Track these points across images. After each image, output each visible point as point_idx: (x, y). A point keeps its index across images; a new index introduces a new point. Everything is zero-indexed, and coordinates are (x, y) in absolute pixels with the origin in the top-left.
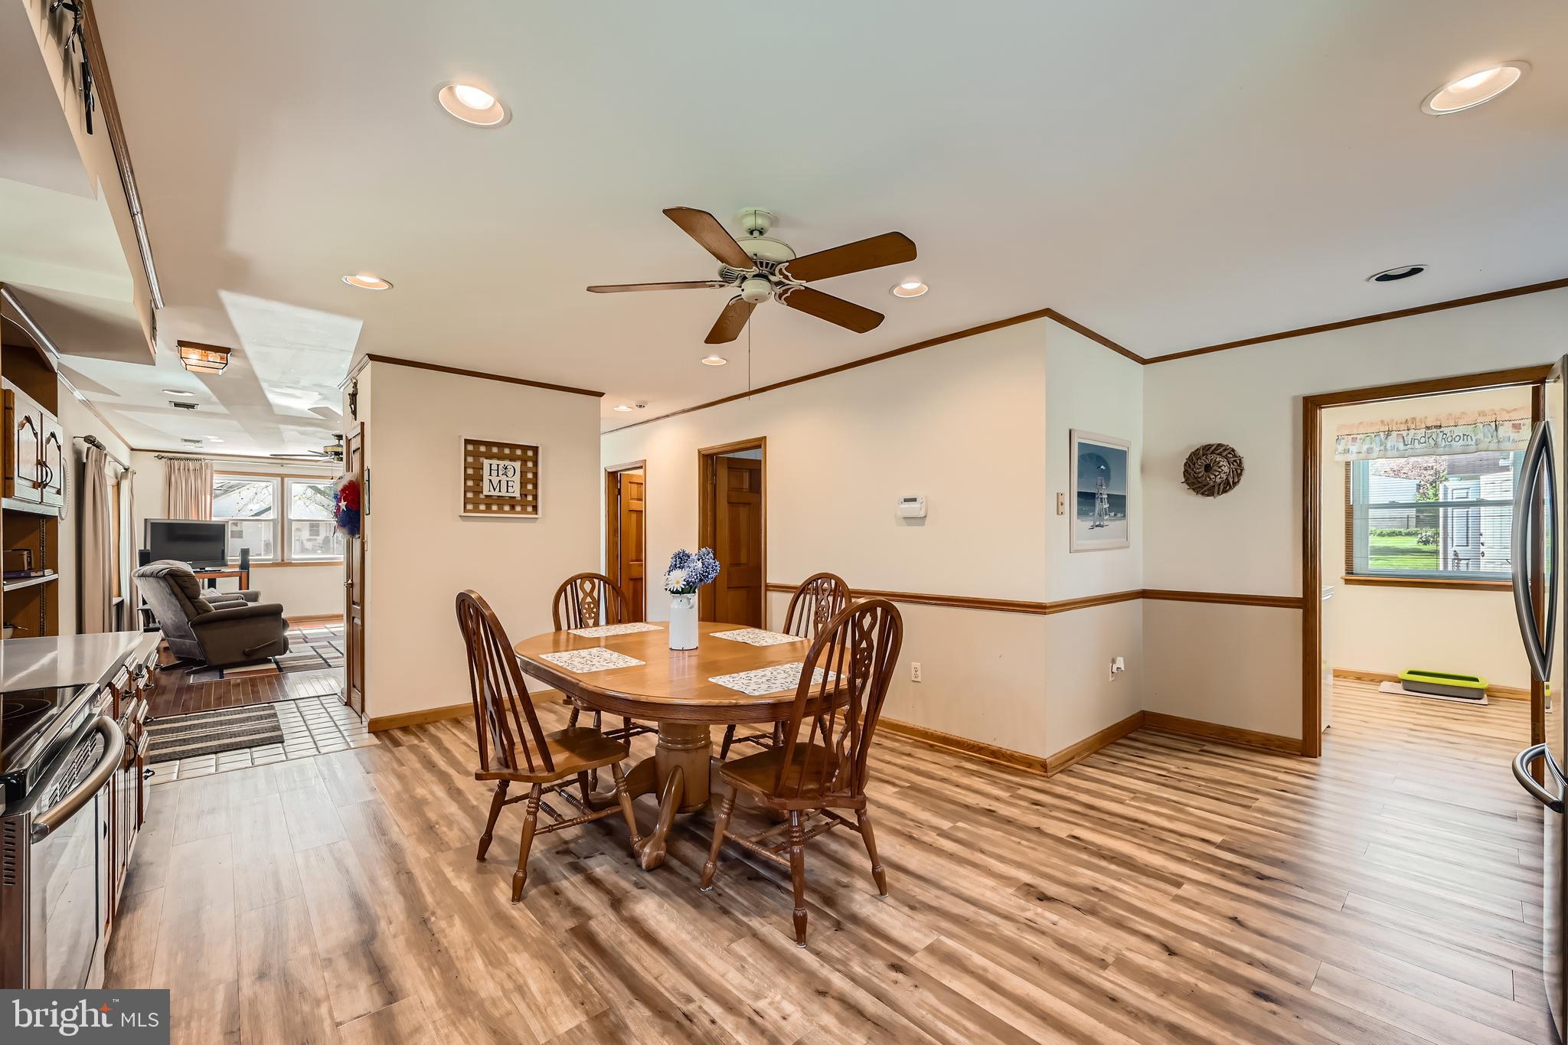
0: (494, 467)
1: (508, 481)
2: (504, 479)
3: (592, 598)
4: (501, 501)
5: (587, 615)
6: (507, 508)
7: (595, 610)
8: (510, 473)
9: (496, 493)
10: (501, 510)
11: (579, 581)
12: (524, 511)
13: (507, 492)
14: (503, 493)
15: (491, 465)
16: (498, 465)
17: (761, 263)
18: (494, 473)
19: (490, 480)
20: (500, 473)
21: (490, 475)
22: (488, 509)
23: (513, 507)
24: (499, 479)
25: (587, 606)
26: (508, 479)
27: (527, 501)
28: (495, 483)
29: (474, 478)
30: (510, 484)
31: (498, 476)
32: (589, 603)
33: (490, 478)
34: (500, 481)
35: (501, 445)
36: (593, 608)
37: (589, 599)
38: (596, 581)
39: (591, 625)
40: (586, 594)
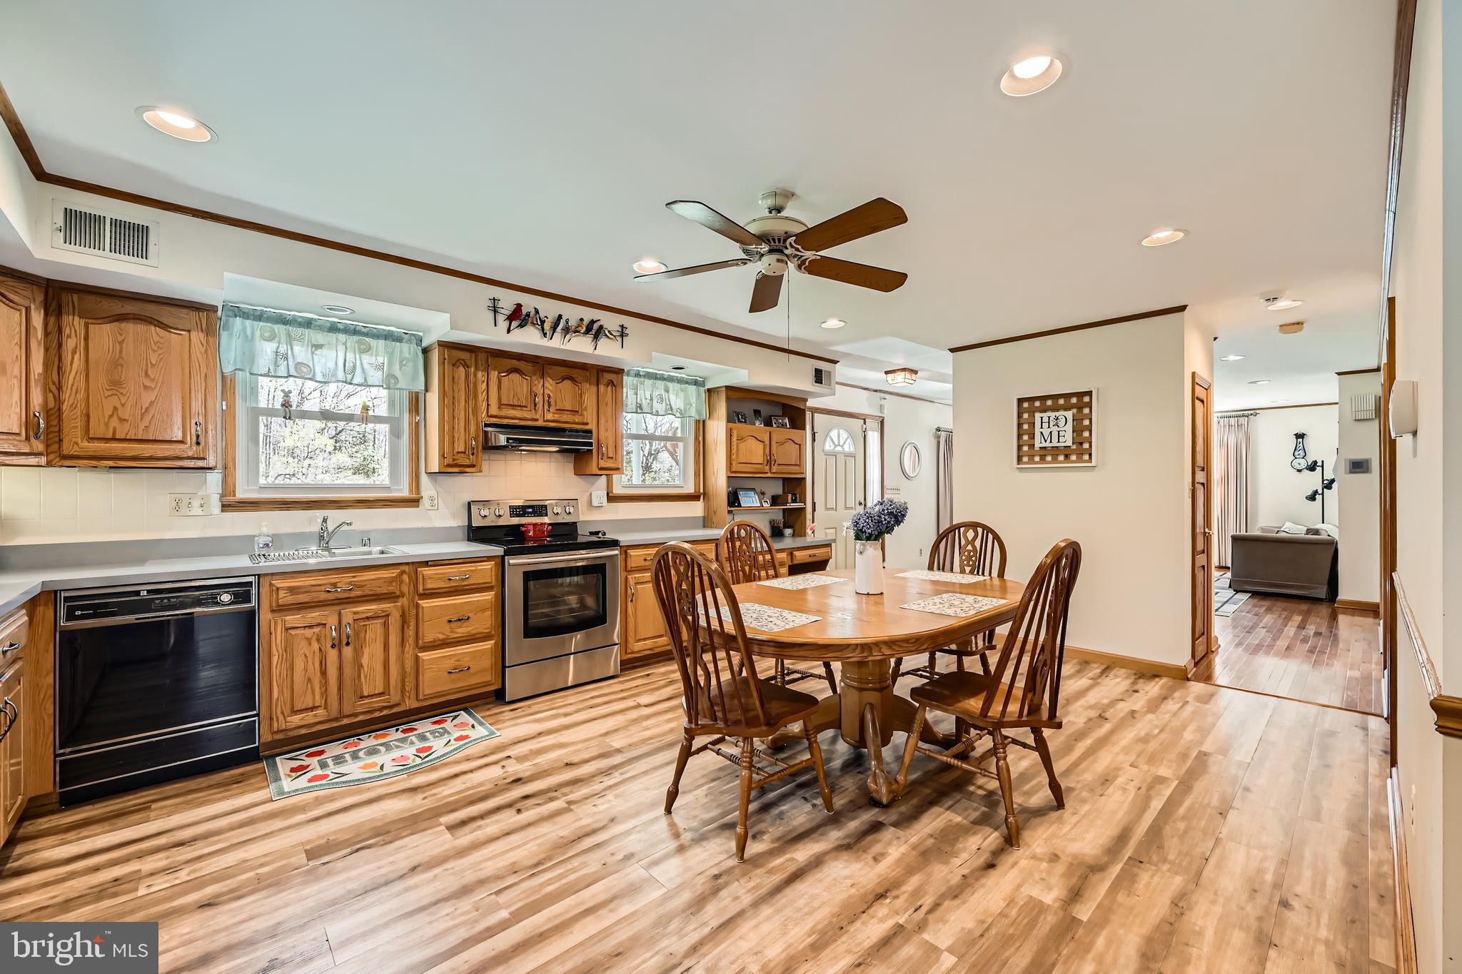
0: (1045, 420)
1: (1059, 432)
2: (1055, 429)
3: (974, 547)
4: (1055, 451)
5: (965, 562)
6: (1061, 458)
7: (974, 559)
8: (1062, 423)
9: (1048, 444)
10: (1055, 460)
11: (962, 529)
12: (1080, 460)
13: (1059, 442)
14: (1055, 443)
15: (1042, 418)
16: (1049, 417)
17: (774, 240)
18: (1045, 425)
19: (1041, 433)
20: (1052, 424)
21: (1042, 428)
22: (1043, 458)
23: (1067, 456)
24: (1050, 430)
25: (966, 553)
26: (1059, 429)
27: (1080, 449)
28: (1046, 435)
29: (1024, 432)
30: (1061, 434)
31: (1049, 427)
32: (969, 552)
33: (1041, 430)
34: (1051, 432)
35: (1055, 397)
36: (973, 556)
37: (969, 547)
38: (980, 530)
39: (967, 572)
40: (968, 542)
